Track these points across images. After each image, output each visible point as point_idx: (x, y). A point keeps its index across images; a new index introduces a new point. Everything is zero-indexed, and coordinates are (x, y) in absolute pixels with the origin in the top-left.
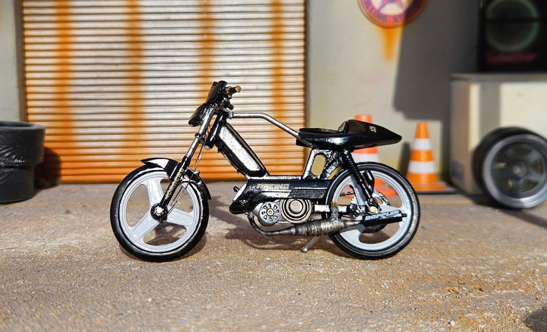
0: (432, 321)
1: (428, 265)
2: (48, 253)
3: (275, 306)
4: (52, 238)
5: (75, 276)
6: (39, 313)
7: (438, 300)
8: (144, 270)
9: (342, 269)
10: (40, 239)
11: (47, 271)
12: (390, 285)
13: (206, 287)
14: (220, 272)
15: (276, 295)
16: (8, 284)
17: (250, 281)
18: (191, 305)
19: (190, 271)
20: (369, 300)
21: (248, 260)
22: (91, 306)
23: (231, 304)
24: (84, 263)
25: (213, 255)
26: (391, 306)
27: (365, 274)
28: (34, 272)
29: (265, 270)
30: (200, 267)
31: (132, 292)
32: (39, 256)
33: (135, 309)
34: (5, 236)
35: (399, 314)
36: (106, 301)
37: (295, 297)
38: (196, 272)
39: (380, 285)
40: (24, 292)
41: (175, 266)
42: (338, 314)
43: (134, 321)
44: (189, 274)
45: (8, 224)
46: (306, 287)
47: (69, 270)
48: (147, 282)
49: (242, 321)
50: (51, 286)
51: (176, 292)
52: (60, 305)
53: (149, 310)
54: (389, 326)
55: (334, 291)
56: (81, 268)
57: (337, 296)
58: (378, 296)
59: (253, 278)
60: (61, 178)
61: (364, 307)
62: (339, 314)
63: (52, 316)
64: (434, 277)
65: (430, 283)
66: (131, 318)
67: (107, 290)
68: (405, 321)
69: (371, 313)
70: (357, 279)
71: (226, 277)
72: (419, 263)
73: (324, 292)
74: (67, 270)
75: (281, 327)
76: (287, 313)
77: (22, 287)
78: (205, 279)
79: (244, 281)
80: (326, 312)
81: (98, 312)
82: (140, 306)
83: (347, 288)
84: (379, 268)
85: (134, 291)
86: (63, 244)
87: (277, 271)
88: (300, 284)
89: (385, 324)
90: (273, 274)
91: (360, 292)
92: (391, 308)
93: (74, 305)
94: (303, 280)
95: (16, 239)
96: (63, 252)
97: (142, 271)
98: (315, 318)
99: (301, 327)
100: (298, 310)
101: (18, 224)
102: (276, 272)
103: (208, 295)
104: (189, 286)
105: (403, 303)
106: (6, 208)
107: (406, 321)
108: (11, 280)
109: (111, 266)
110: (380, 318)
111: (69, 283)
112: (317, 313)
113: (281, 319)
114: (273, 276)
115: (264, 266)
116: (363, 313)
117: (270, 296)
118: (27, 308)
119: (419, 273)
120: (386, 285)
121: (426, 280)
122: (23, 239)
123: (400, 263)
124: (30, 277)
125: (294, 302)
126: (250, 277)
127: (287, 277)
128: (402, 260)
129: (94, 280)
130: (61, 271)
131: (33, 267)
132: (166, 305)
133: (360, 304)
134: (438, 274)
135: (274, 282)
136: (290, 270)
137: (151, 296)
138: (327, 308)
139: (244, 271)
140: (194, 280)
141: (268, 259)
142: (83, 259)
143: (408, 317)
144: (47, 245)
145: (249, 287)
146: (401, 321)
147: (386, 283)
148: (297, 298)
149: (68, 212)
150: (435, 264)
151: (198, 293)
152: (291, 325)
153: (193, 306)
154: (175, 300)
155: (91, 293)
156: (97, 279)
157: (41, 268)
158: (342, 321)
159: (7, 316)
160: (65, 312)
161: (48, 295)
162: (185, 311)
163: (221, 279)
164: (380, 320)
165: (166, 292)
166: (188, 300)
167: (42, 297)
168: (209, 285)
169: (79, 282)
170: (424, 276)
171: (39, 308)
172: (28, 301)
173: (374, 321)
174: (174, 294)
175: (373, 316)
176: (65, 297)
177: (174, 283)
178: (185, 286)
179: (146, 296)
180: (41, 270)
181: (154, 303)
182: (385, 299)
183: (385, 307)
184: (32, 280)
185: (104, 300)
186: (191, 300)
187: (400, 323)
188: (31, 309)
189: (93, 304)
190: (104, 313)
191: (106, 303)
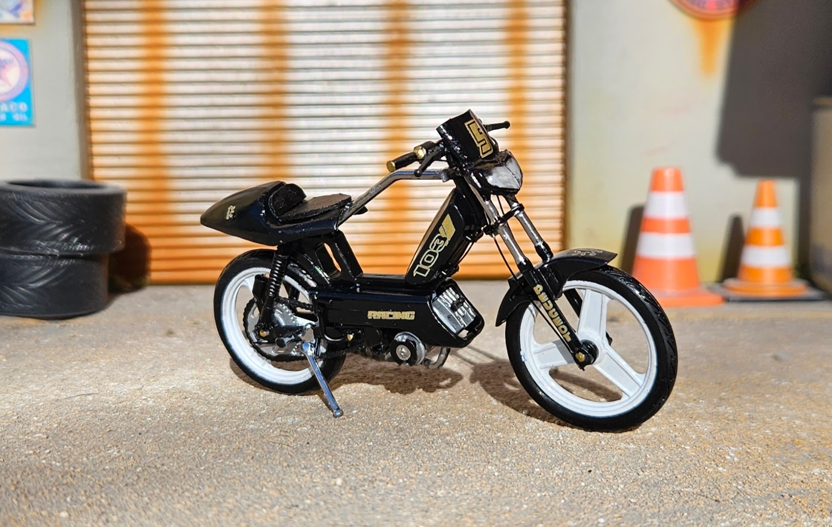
0: (823, 517)
1: (797, 422)
2: (151, 403)
3: (553, 492)
4: (151, 378)
5: (204, 441)
6: (155, 504)
7: (825, 480)
8: (319, 432)
9: (653, 429)
10: (131, 379)
11: (154, 433)
12: (739, 456)
13: (430, 460)
14: (448, 435)
15: (551, 473)
16: (93, 456)
17: (501, 450)
18: (411, 490)
19: (397, 432)
20: (708, 480)
21: (491, 413)
22: (241, 493)
23: (478, 488)
24: (215, 420)
25: (429, 406)
26: (749, 491)
27: (694, 437)
28: (133, 436)
29: (524, 431)
30: (412, 426)
31: (305, 468)
32: (136, 408)
34: (72, 374)
35: (765, 504)
36: (265, 483)
37: (583, 476)
38: (407, 434)
39: (723, 456)
40: (123, 468)
41: (370, 425)
42: (661, 505)
43: (320, 518)
44: (397, 439)
45: (73, 354)
46: (598, 459)
47: (191, 431)
48: (328, 451)
49: (503, 517)
50: (166, 458)
51: (379, 468)
52: (187, 490)
53: (341, 499)
54: (752, 525)
55: (646, 466)
56: (211, 428)
57: (653, 474)
58: (723, 474)
59: (505, 444)
60: (149, 275)
61: (704, 492)
62: (663, 505)
63: (180, 510)
64: (811, 441)
65: (806, 452)
66: (313, 513)
67: (262, 466)
68: (776, 516)
69: (717, 503)
70: (683, 446)
71: (460, 443)
72: (780, 418)
73: (630, 467)
74: (189, 431)
76: (575, 503)
77: (117, 460)
78: (425, 447)
79: (492, 450)
80: (640, 502)
81: (256, 503)
82: (324, 491)
83: (668, 461)
84: (715, 426)
85: (309, 466)
86: (172, 386)
87: (544, 433)
88: (586, 455)
89: (744, 520)
90: (538, 437)
91: (691, 468)
92: (749, 495)
93: (212, 490)
94: (591, 448)
95: (92, 379)
96: (174, 400)
97: (315, 432)
98: (624, 511)
100: (592, 499)
101: (89, 353)
102: (542, 433)
103: (436, 473)
104: (400, 458)
105: (768, 485)
106: (64, 326)
107: (778, 517)
108: (96, 448)
109: (261, 423)
110: (734, 512)
111: (196, 454)
112: (626, 503)
113: (568, 514)
114: (539, 440)
115: (519, 425)
116: (703, 503)
117: (540, 474)
118: (134, 496)
119: (784, 435)
121: (800, 446)
122: (103, 379)
123: (749, 419)
124: (128, 443)
125: (583, 484)
126: (501, 442)
127: (562, 442)
128: (751, 414)
129: (237, 448)
130: (178, 432)
131: (129, 426)
132: (368, 491)
133: (696, 488)
134: (817, 436)
135: (542, 451)
137: (339, 476)
138: (641, 495)
139: (487, 432)
140: (407, 447)
142: (211, 413)
143: (781, 509)
144: (146, 389)
145: (502, 460)
146: (770, 516)
147: (732, 452)
148: (586, 478)
149: (170, 333)
150: (808, 420)
151: (419, 470)
152: (586, 524)
153: (414, 492)
154: (381, 481)
155: (236, 469)
156: (241, 446)
157: (144, 429)
158: (670, 516)
159: (103, 510)
160: (199, 503)
161: (164, 474)
162: (402, 500)
163: (452, 446)
164: (733, 515)
165: (363, 469)
166: (404, 481)
167: (155, 477)
168: (433, 456)
169: (212, 452)
170: (793, 441)
171: (153, 496)
172: (133, 484)
173: (724, 518)
174: (378, 472)
175: (722, 508)
176: (194, 476)
177: (374, 454)
178: (393, 458)
179: (330, 475)
180: (143, 431)
181: (348, 488)
182: (736, 479)
183: (738, 493)
184: (132, 449)
185: (261, 482)
186: (408, 483)
187: (769, 519)
188: (140, 498)
189: (244, 489)
190: (266, 505)
191: (266, 488)
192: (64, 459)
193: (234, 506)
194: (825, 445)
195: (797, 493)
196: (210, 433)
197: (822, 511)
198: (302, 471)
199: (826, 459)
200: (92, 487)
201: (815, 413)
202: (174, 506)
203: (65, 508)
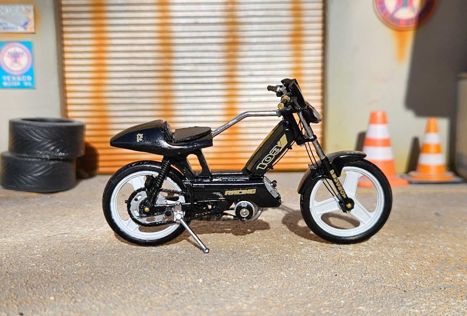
0: (462, 300)
1: (448, 249)
2: (99, 238)
3: (316, 286)
4: (99, 225)
5: (128, 259)
6: (101, 293)
7: (463, 280)
8: (190, 254)
9: (371, 253)
10: (88, 225)
11: (101, 255)
12: (417, 267)
13: (250, 269)
14: (259, 255)
15: (315, 276)
16: (68, 267)
17: (288, 264)
18: (239, 285)
19: (232, 254)
20: (400, 280)
21: (282, 244)
22: (148, 286)
23: (276, 284)
25: (249, 240)
26: (422, 286)
27: (393, 257)
28: (89, 256)
29: (301, 253)
30: (240, 251)
31: (182, 273)
32: (91, 241)
33: (188, 288)
34: (56, 222)
35: (431, 293)
36: (161, 281)
37: (332, 278)
38: (237, 255)
39: (408, 267)
40: (84, 273)
41: (217, 250)
42: (375, 293)
43: (190, 300)
44: (232, 257)
45: (57, 212)
46: (341, 269)
48: (194, 264)
49: (289, 300)
50: (107, 268)
51: (222, 273)
52: (119, 285)
53: (202, 290)
54: (424, 304)
55: (367, 272)
56: (132, 252)
57: (370, 277)
58: (408, 277)
59: (290, 260)
60: (98, 169)
61: (398, 287)
63: (115, 296)
64: (456, 259)
65: (453, 265)
66: (187, 298)
67: (159, 272)
68: (437, 299)
69: (405, 292)
70: (386, 262)
71: (266, 260)
72: (439, 247)
73: (358, 273)
74: (120, 253)
75: (325, 305)
76: (328, 293)
77: (81, 269)
78: (247, 262)
79: (283, 264)
80: (363, 292)
81: (156, 292)
82: (193, 286)
83: (378, 270)
84: (404, 251)
85: (184, 272)
87: (312, 254)
88: (334, 266)
89: (419, 302)
90: (308, 256)
91: (391, 273)
92: (422, 288)
93: (132, 285)
94: (337, 263)
95: (67, 226)
96: (112, 237)
97: (188, 254)
98: (355, 297)
99: (344, 305)
100: (337, 290)
101: (66, 211)
102: (310, 255)
103: (253, 276)
104: (234, 268)
105: (433, 283)
106: (52, 197)
108: (70, 262)
109: (159, 249)
110: (414, 297)
111: (123, 266)
112: (356, 292)
113: (324, 298)
114: (309, 258)
115: (298, 250)
116: (397, 292)
117: (309, 277)
118: (90, 288)
119: (441, 256)
120: (413, 266)
121: (450, 262)
122: (73, 225)
123: (422, 247)
124: (86, 260)
125: (332, 282)
126: (288, 259)
127: (321, 260)
128: (423, 244)
129: (146, 263)
130: (113, 254)
131: (88, 251)
132: (217, 286)
133: (393, 284)
134: (459, 256)
135: (310, 265)
136: (323, 253)
137: (200, 277)
138: (364, 288)
139: (281, 254)
140: (237, 262)
141: (302, 243)
143: (439, 296)
144: (97, 231)
145: (288, 269)
146: (434, 299)
147: (413, 264)
148: (334, 279)
150: (454, 248)
151: (244, 275)
152: (334, 303)
153: (241, 286)
154: (223, 280)
155: (145, 274)
156: (148, 261)
157: (95, 252)
158: (380, 299)
159: (73, 296)
160: (125, 292)
161: (106, 276)
162: (234, 290)
163: (262, 262)
164: (414, 299)
165: (214, 274)
166: (236, 281)
167: (102, 278)
168: (251, 267)
169: (132, 265)
170: (446, 259)
171: (100, 288)
172: (89, 282)
173: (409, 300)
174: (221, 275)
175: (408, 295)
176: (122, 278)
177: (219, 266)
178: (230, 268)
179: (196, 277)
180: (95, 253)
181: (205, 284)
182: (415, 279)
183: (416, 287)
184: (89, 263)
185: (159, 281)
186: (238, 281)
187: (433, 301)
188: (93, 289)
189: (150, 285)
190: (161, 293)
191: (161, 284)
192: (52, 268)
193: (144, 294)
194: (464, 261)
195: (448, 287)
196: (131, 254)
197: (462, 296)
198: (180, 275)
199: (464, 269)
200: (68, 284)
201: (458, 244)
202: (111, 294)
203: (53, 295)
